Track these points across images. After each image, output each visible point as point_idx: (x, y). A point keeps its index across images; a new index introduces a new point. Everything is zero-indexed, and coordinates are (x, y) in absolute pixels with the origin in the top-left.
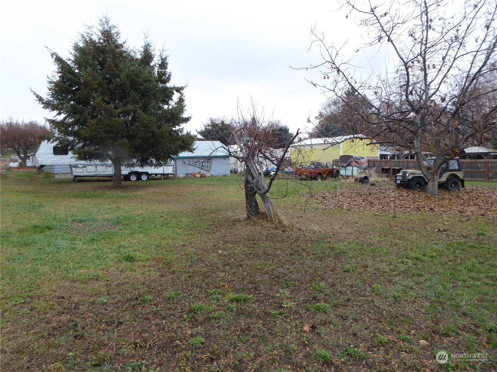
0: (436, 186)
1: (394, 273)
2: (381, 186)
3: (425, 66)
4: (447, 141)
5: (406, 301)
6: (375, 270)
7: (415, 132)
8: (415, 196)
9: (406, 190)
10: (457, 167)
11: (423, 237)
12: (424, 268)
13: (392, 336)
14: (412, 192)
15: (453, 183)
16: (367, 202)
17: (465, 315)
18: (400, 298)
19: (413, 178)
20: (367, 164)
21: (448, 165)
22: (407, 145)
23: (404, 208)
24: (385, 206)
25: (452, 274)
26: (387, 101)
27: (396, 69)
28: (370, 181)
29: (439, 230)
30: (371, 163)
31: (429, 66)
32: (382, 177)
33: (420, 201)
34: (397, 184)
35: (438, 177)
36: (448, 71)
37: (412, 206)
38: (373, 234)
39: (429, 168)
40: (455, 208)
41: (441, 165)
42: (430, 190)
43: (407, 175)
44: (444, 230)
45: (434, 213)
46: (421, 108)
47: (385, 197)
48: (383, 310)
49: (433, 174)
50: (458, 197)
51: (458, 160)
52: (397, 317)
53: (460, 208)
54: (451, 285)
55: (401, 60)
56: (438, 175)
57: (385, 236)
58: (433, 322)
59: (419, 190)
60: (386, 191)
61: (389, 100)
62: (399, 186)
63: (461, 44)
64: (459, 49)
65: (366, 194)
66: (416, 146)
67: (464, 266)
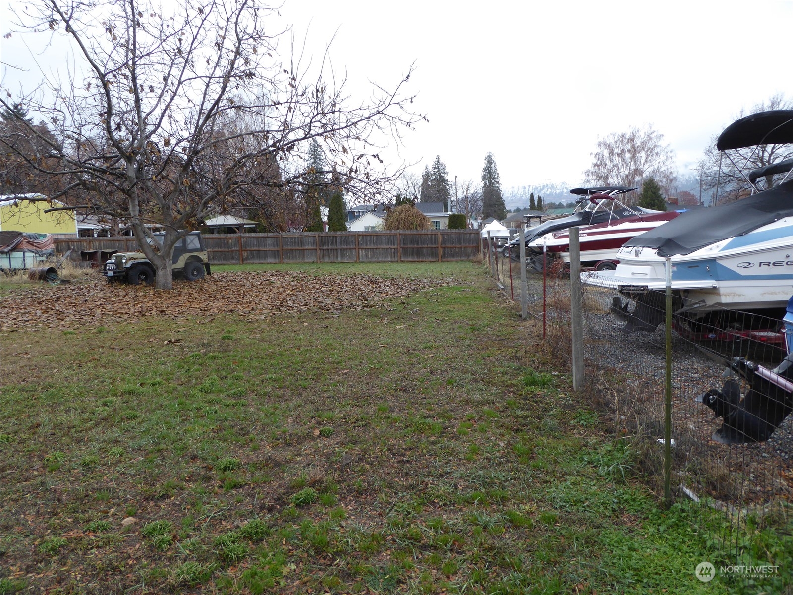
0: (170, 276)
1: (88, 425)
2: (81, 283)
3: (135, 85)
4: (180, 207)
5: (105, 465)
6: (54, 428)
7: (129, 190)
8: (138, 294)
9: (123, 286)
10: (198, 246)
11: (143, 357)
12: (140, 404)
13: (76, 531)
14: (134, 289)
15: (194, 270)
16: (51, 312)
17: (194, 458)
18: (95, 463)
19: (134, 266)
20: (53, 246)
21: (184, 242)
22: (117, 212)
23: (119, 315)
24: (85, 315)
25: (181, 403)
26: (76, 136)
27: (86, 83)
28: (60, 276)
29: (170, 341)
30: (61, 245)
31: (142, 86)
32: (81, 267)
33: (146, 300)
34: (109, 277)
35: (171, 262)
36: (172, 99)
37: (133, 310)
38: (56, 366)
39: (156, 249)
40: (197, 306)
41: (173, 243)
42: (161, 283)
43: (124, 261)
44: (178, 341)
45: (165, 317)
46: (136, 153)
47: (86, 301)
48: (62, 493)
49: (163, 258)
50: (201, 289)
51: (198, 235)
52: (87, 496)
53: (203, 306)
54: (179, 420)
55: (94, 69)
56: (171, 258)
57: (80, 366)
58: (146, 484)
59: (144, 283)
60: (89, 290)
61: (79, 134)
62: (111, 280)
63: (186, 62)
64: (184, 68)
65: (52, 299)
66: (132, 214)
67: (200, 387)
